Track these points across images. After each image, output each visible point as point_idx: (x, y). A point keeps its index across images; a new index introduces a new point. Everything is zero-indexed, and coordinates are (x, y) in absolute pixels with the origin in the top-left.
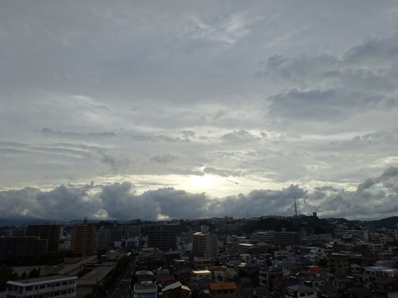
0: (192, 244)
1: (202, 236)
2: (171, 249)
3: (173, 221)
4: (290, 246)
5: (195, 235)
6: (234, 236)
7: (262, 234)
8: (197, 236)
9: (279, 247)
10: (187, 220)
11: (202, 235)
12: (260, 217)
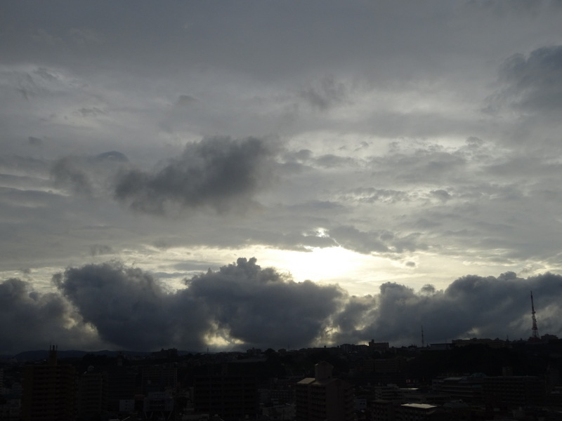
0: (294, 405)
1: (317, 387)
2: (247, 416)
3: (251, 353)
4: (520, 408)
5: (301, 385)
6: (390, 385)
7: (456, 382)
8: (305, 386)
9: (496, 410)
10: (282, 351)
11: (316, 383)
12: (451, 342)
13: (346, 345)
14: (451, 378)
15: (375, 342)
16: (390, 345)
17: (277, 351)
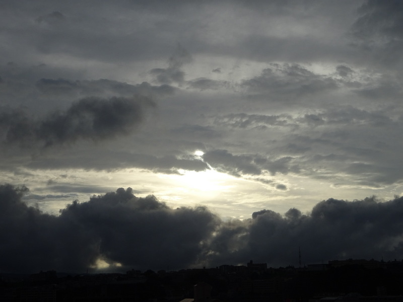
3: (131, 274)
10: (162, 272)
12: (328, 263)
13: (225, 266)
14: (328, 298)
15: (253, 263)
16: (268, 267)
17: (156, 272)
